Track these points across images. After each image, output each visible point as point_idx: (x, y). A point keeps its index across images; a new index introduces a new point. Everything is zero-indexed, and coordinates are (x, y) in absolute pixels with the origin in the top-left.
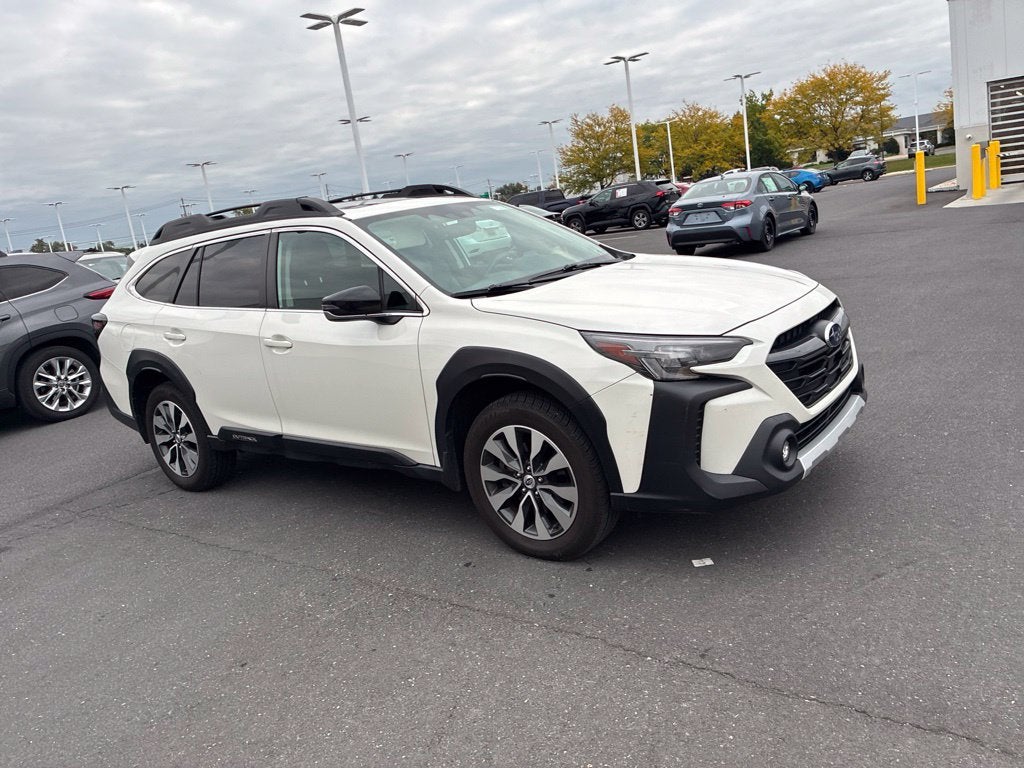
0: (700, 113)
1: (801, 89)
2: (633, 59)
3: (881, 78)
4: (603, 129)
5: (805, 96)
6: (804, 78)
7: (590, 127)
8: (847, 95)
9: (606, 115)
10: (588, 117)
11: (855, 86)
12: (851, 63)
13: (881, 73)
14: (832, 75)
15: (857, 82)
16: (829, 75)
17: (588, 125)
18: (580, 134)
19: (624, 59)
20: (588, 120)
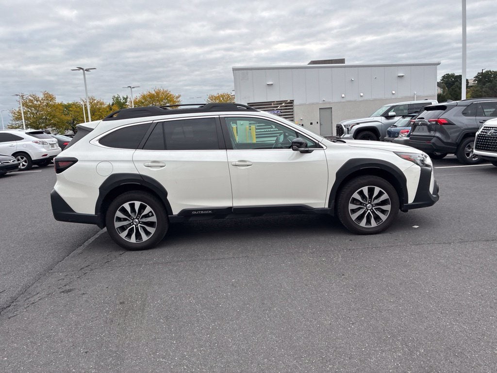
0: (95, 101)
1: (144, 97)
2: (87, 70)
3: (178, 97)
4: (39, 103)
5: (146, 100)
6: (145, 93)
7: (31, 101)
8: (164, 102)
9: (41, 96)
10: (30, 96)
11: (167, 99)
12: (165, 89)
13: (177, 95)
14: (158, 93)
15: (168, 97)
16: (157, 93)
17: (30, 100)
18: (25, 104)
19: (83, 69)
20: (29, 97)
